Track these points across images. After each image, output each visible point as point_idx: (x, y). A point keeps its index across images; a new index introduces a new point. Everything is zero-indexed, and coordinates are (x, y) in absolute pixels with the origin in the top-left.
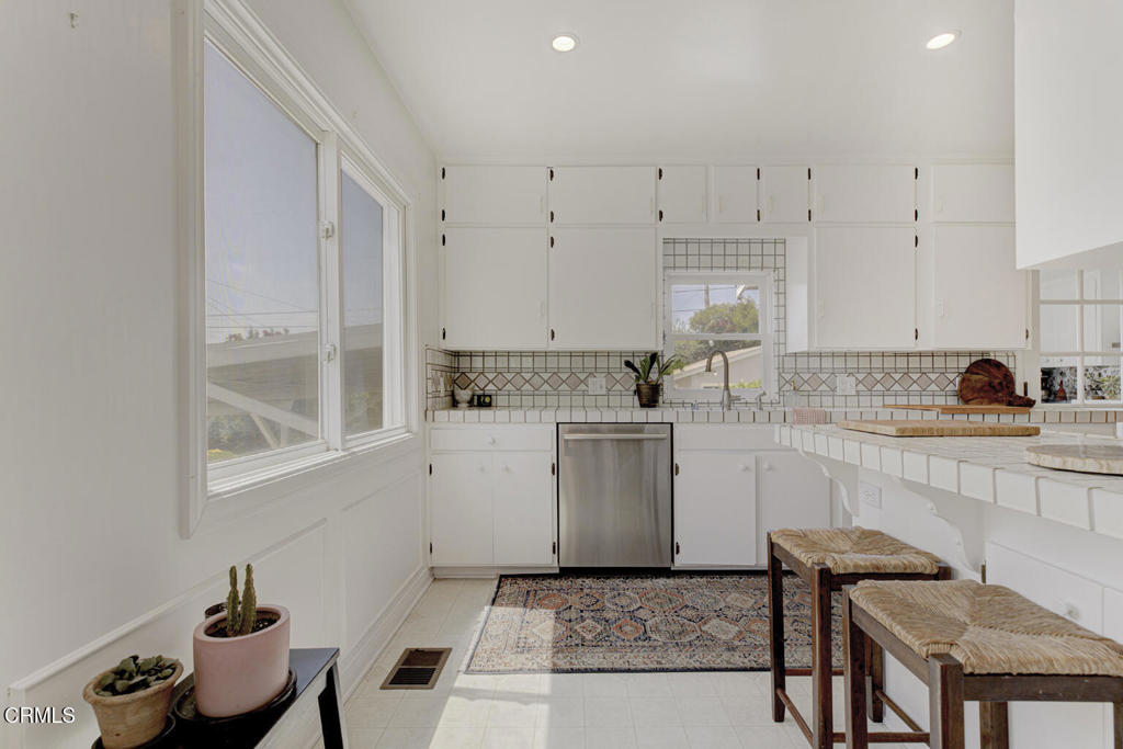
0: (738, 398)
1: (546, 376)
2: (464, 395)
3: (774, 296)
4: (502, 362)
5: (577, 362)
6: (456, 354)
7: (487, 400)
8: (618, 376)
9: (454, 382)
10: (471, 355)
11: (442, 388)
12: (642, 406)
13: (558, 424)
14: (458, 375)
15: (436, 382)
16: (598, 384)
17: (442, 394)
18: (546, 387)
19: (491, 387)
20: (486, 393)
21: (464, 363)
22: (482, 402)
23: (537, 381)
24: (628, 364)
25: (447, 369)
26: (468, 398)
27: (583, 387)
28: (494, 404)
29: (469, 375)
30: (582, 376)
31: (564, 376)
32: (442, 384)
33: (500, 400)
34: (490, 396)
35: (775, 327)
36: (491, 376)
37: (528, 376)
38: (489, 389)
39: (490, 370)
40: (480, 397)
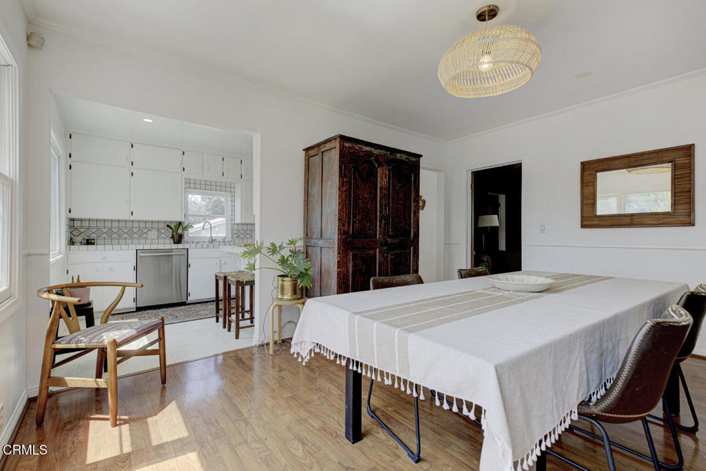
1: (126, 231)
2: (78, 239)
3: (230, 202)
4: (100, 224)
5: (143, 225)
6: (75, 220)
7: (93, 241)
8: (163, 231)
9: (71, 233)
12: (175, 243)
13: (136, 250)
14: (73, 230)
16: (153, 234)
18: (126, 235)
20: (91, 238)
21: (78, 224)
22: (89, 242)
23: (121, 232)
24: (168, 226)
26: (81, 241)
27: (145, 235)
28: (96, 243)
29: (80, 229)
30: (145, 231)
31: (136, 231)
33: (99, 241)
34: (94, 239)
36: (94, 231)
37: (115, 231)
38: (94, 236)
39: (93, 228)
40: (87, 240)
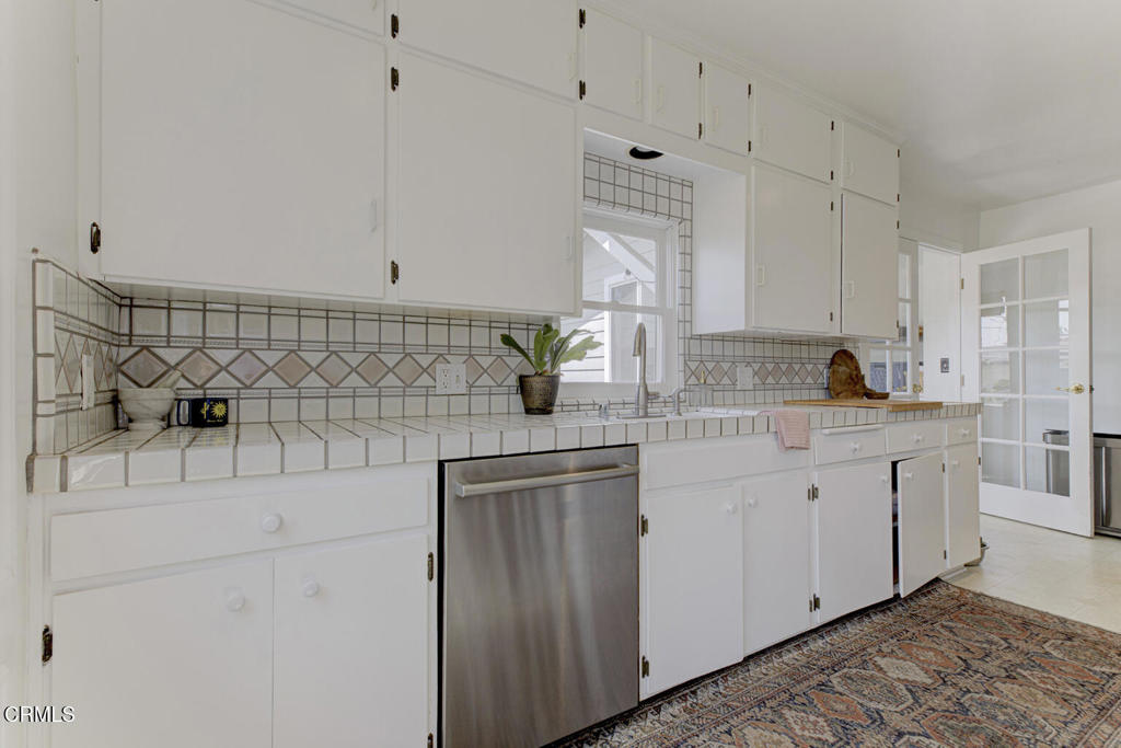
0: (656, 395)
1: (354, 359)
2: (149, 401)
3: (678, 257)
4: (253, 328)
5: (415, 335)
6: (125, 301)
7: (219, 410)
8: (486, 362)
9: (119, 368)
10: (167, 303)
11: (87, 384)
12: (528, 411)
13: (441, 464)
14: (126, 353)
15: (69, 369)
16: (453, 375)
17: (88, 401)
18: (354, 380)
19: (223, 379)
20: (211, 394)
21: (148, 324)
22: (203, 415)
23: (334, 368)
24: (507, 340)
25: (102, 335)
26: (163, 407)
27: (425, 380)
28: (232, 418)
29: (160, 352)
30: (425, 361)
31: (391, 360)
32: (88, 372)
33: (247, 410)
34: (225, 401)
35: (678, 300)
36: (224, 357)
37: (314, 359)
38: (221, 385)
39: (222, 344)
40: (196, 404)
